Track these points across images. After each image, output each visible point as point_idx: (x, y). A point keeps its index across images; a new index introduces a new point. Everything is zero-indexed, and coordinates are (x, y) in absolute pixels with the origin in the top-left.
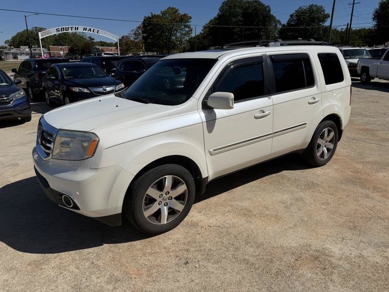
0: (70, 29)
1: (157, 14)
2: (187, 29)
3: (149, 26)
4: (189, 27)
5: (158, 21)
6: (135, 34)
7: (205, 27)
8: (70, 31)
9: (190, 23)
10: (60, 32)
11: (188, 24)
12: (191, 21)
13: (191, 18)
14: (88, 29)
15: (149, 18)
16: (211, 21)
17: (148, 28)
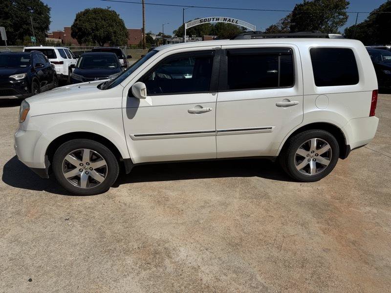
0: (212, 20)
1: (310, 1)
2: (341, 17)
3: (299, 14)
4: (344, 14)
5: (308, 9)
6: (282, 23)
7: (372, 14)
8: (211, 22)
9: (347, 10)
10: (203, 23)
11: (344, 11)
12: (347, 8)
13: (348, 3)
14: (228, 20)
15: (301, 5)
16: (382, 6)
17: (298, 16)
